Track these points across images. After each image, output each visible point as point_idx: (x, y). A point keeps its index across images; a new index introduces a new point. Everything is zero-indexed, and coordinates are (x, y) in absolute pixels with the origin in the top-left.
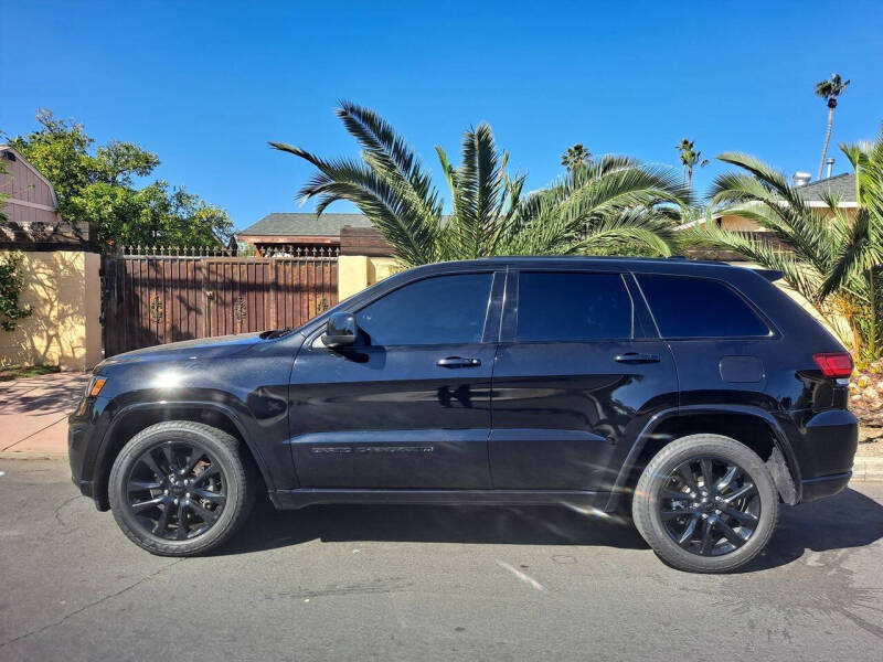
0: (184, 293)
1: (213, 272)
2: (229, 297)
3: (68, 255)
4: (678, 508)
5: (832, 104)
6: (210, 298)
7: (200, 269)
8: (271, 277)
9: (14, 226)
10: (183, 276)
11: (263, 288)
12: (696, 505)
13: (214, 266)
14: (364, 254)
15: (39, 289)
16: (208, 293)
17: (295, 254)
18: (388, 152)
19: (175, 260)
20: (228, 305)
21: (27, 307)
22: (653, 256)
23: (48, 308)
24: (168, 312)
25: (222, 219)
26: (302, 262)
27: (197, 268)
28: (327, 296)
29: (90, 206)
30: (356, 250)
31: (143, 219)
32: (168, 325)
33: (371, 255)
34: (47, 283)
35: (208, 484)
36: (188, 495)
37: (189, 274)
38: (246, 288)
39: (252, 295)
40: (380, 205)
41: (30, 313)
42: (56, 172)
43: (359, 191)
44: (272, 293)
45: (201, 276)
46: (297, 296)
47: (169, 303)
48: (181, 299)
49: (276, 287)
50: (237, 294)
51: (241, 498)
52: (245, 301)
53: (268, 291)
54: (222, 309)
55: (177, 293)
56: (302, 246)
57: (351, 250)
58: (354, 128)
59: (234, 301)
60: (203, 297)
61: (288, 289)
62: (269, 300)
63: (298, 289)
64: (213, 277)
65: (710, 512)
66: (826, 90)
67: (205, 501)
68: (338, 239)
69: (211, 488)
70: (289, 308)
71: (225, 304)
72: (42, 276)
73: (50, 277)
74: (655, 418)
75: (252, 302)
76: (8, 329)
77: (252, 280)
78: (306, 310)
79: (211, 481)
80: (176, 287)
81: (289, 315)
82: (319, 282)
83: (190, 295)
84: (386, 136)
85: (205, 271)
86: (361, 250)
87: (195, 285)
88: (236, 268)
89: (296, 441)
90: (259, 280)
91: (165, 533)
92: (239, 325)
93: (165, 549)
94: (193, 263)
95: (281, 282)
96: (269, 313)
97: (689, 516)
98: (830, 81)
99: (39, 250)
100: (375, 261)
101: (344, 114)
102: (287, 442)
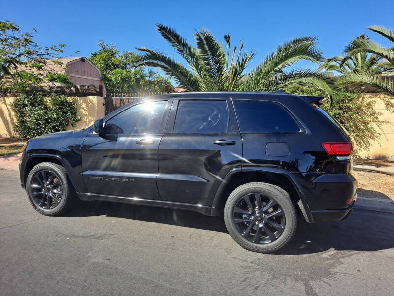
3: (91, 97)
9: (76, 87)
15: (83, 110)
21: (79, 118)
23: (86, 118)
29: (113, 78)
31: (133, 83)
34: (85, 109)
41: (80, 120)
42: (103, 65)
72: (84, 106)
73: (86, 106)
76: (73, 126)
99: (83, 96)
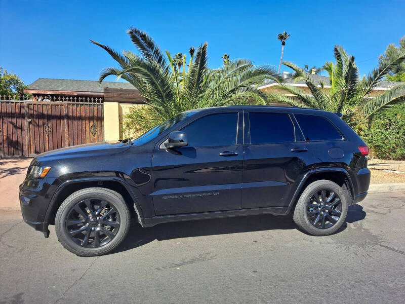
0: (14, 121)
1: (31, 109)
2: (41, 122)
4: (312, 211)
5: (284, 44)
6: (30, 123)
7: (23, 107)
8: (65, 112)
10: (14, 111)
11: (61, 118)
12: (319, 209)
13: (32, 106)
14: (117, 102)
16: (29, 120)
17: (52, 100)
18: (151, 53)
19: (8, 102)
20: (41, 126)
22: (256, 105)
24: (5, 131)
25: (17, 81)
26: (82, 105)
27: (22, 107)
28: (96, 122)
30: (112, 99)
32: (5, 137)
33: (120, 102)
35: (109, 218)
36: (99, 225)
37: (17, 110)
38: (50, 117)
39: (54, 121)
40: (151, 79)
43: (143, 72)
44: (65, 120)
45: (24, 111)
46: (80, 123)
47: (5, 126)
48: (12, 123)
49: (68, 117)
50: (45, 121)
51: (128, 223)
52: (50, 124)
53: (63, 119)
54: (37, 129)
55: (10, 120)
56: (57, 96)
58: (135, 39)
59: (44, 124)
60: (25, 123)
61: (74, 118)
62: (64, 123)
63: (80, 118)
64: (31, 112)
65: (324, 211)
66: (281, 37)
67: (107, 227)
68: (103, 94)
69: (110, 220)
70: (75, 128)
71: (38, 126)
74: (305, 176)
75: (54, 125)
77: (54, 113)
78: (84, 129)
79: (110, 217)
80: (9, 117)
81: (75, 131)
82: (91, 115)
83: (17, 121)
84: (151, 45)
85: (26, 109)
86: (116, 99)
87: (21, 116)
88: (45, 107)
89: (154, 194)
90: (58, 114)
91: (88, 245)
92: (47, 137)
93: (89, 253)
94: (19, 104)
95: (70, 114)
96: (64, 131)
97: (317, 214)
98: (283, 34)
100: (122, 105)
101: (131, 33)
102: (151, 195)
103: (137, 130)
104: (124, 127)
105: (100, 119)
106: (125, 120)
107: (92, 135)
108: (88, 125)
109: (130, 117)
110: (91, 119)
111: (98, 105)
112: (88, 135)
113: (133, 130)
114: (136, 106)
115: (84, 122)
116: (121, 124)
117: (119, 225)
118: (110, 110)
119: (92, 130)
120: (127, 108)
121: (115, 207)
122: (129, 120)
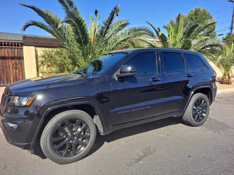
57: (27, 44)
103: (49, 66)
104: (40, 64)
105: (21, 58)
106: (40, 59)
107: (14, 70)
108: (10, 63)
109: (43, 57)
110: (13, 58)
111: (17, 48)
112: (11, 70)
113: (45, 66)
114: (47, 49)
115: (7, 61)
116: (37, 62)
117: (89, 136)
118: (28, 52)
119: (14, 66)
120: (41, 51)
121: (86, 124)
122: (43, 59)
